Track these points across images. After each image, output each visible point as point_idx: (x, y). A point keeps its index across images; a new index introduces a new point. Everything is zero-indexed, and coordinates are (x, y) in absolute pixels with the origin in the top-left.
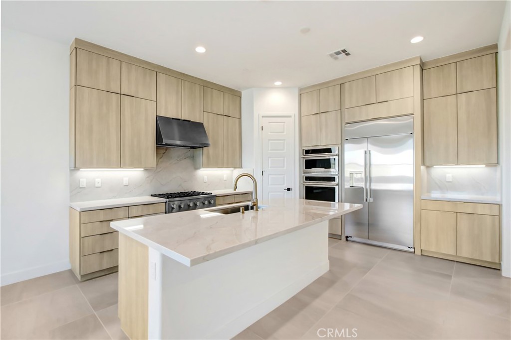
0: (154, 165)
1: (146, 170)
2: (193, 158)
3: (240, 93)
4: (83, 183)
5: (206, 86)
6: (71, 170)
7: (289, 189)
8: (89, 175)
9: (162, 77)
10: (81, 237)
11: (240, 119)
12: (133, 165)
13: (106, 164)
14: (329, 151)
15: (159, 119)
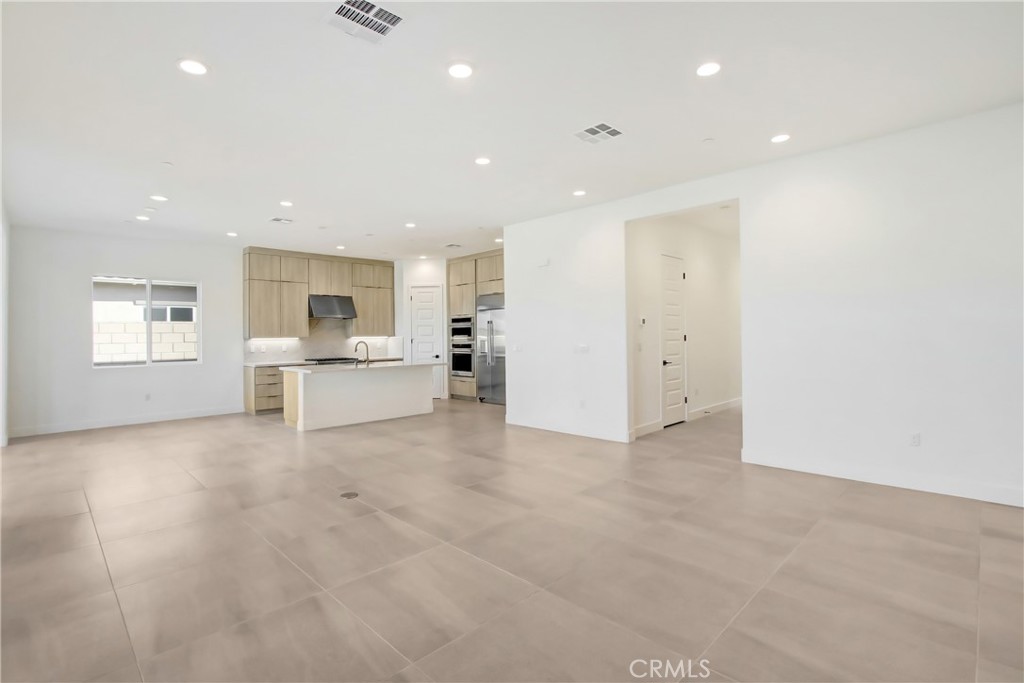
0: (307, 335)
1: (301, 339)
2: (344, 328)
3: (392, 263)
4: (253, 349)
5: (355, 263)
6: (245, 339)
7: (437, 357)
8: (258, 343)
9: (313, 263)
10: (256, 385)
11: (393, 288)
12: (290, 334)
13: (270, 334)
14: (468, 320)
15: (312, 298)
